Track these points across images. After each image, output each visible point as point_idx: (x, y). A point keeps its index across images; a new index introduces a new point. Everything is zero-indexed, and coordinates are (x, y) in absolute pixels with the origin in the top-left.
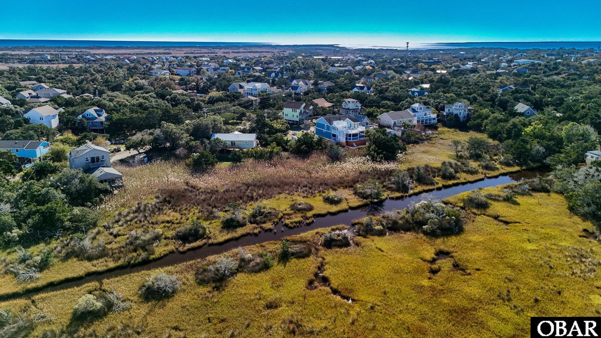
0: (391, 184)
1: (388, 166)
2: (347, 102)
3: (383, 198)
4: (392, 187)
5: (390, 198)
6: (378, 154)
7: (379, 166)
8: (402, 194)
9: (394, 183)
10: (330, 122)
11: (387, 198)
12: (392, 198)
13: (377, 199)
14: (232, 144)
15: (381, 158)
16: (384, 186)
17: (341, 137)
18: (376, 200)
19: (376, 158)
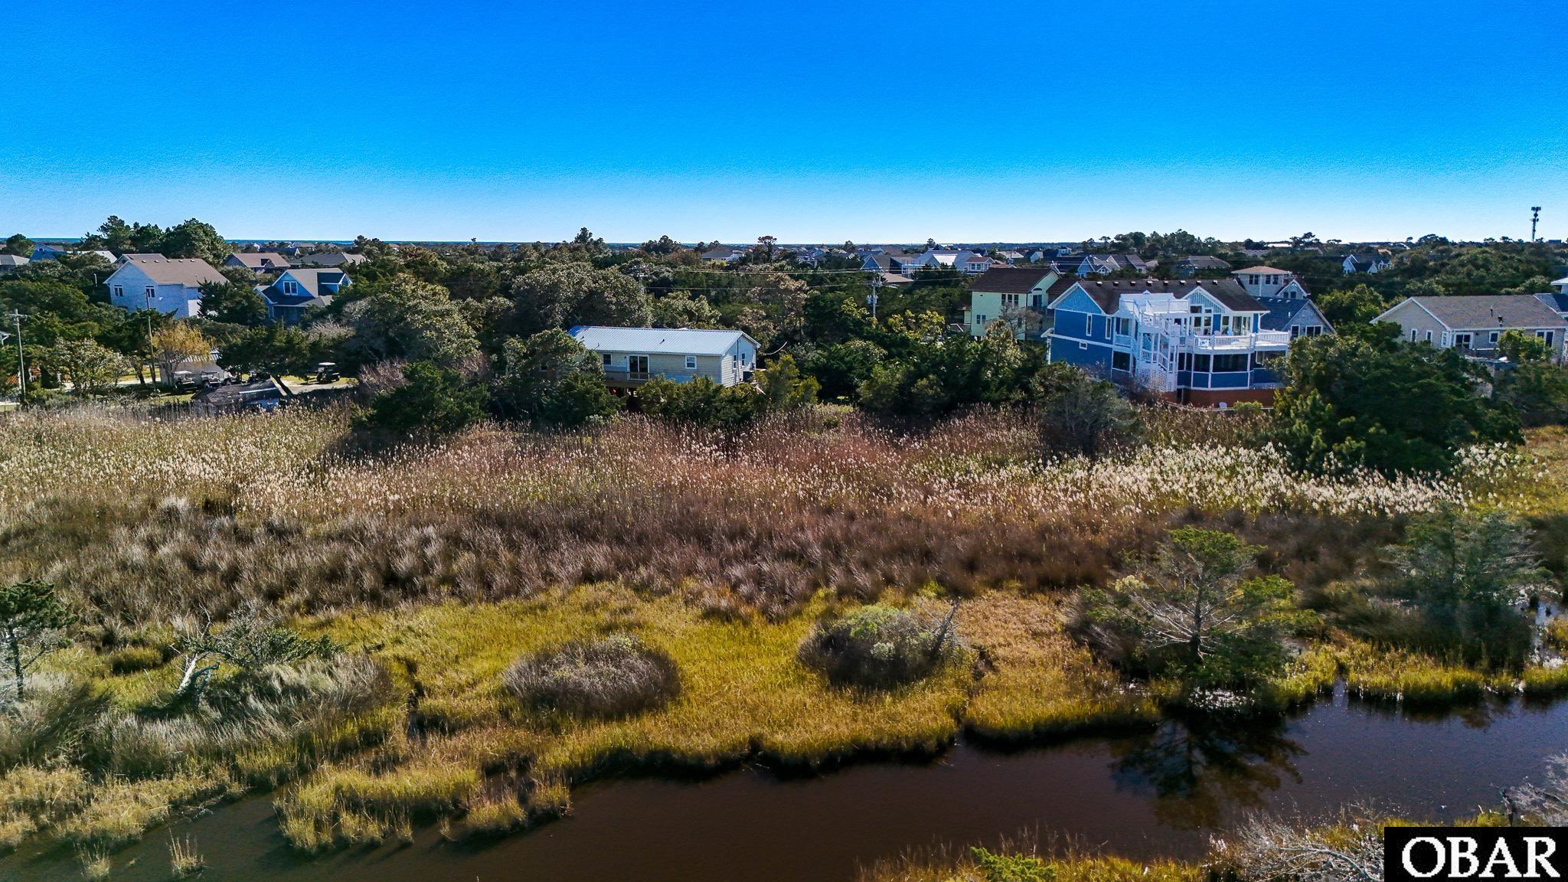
0: (1387, 593)
1: (1386, 492)
2: (1246, 280)
3: (1293, 682)
4: (1385, 617)
5: (1353, 695)
6: (1334, 437)
7: (1318, 492)
8: (1463, 674)
9: (1408, 593)
10: (1111, 302)
11: (1327, 692)
12: (1376, 701)
13: (1238, 686)
14: (633, 365)
15: (1353, 458)
16: (1320, 604)
17: (1154, 367)
18: (1226, 698)
19: (1320, 455)
